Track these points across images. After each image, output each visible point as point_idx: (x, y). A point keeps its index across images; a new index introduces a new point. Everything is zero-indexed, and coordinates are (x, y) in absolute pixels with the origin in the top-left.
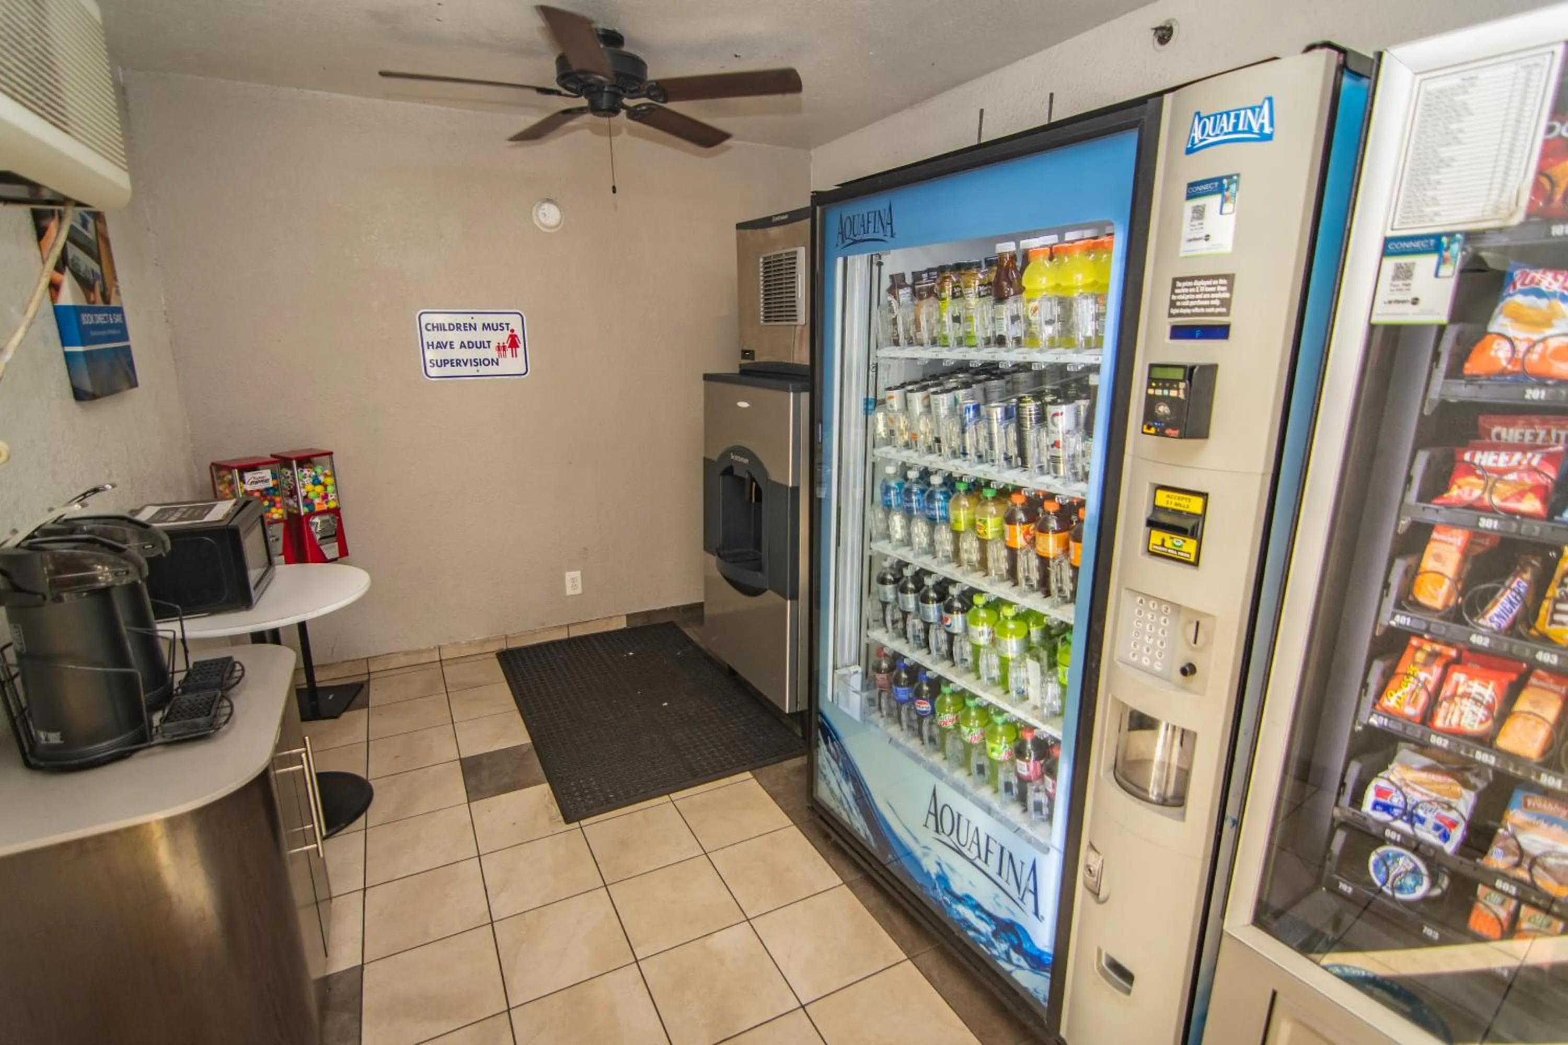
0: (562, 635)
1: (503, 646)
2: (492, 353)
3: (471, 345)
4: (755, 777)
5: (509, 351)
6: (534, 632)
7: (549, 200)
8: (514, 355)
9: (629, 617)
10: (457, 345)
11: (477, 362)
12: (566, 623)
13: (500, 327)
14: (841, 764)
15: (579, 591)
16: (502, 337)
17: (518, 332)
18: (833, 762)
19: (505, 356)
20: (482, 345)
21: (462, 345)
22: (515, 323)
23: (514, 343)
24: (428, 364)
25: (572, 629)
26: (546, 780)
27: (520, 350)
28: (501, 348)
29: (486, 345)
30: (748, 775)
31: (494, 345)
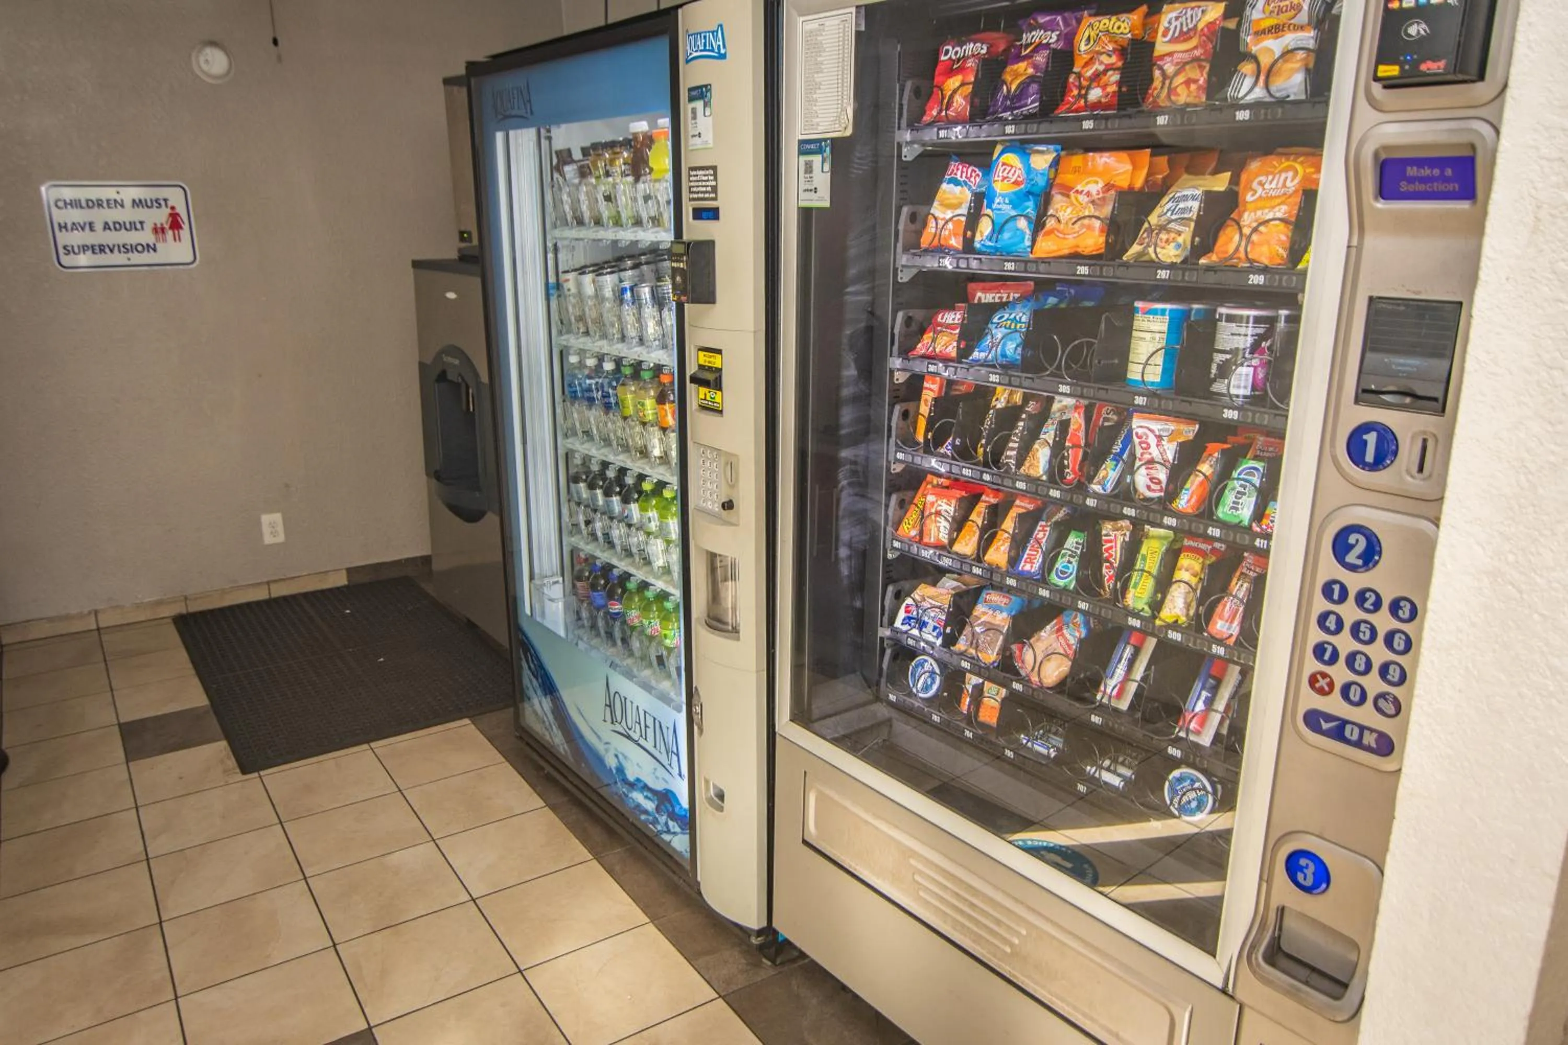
0: (261, 595)
1: (180, 609)
2: (146, 237)
3: (118, 226)
4: (473, 723)
5: (170, 234)
6: (223, 592)
7: (213, 44)
8: (177, 238)
9: (350, 571)
10: (99, 226)
11: (127, 249)
12: (265, 580)
13: (157, 203)
14: (540, 680)
15: (281, 538)
16: (161, 216)
17: (181, 210)
18: (534, 680)
19: (165, 240)
20: (133, 226)
21: (106, 227)
22: (176, 198)
23: (175, 224)
24: (61, 251)
25: (273, 587)
26: (222, 736)
27: (185, 233)
28: (158, 230)
29: (139, 226)
30: (467, 721)
31: (148, 227)
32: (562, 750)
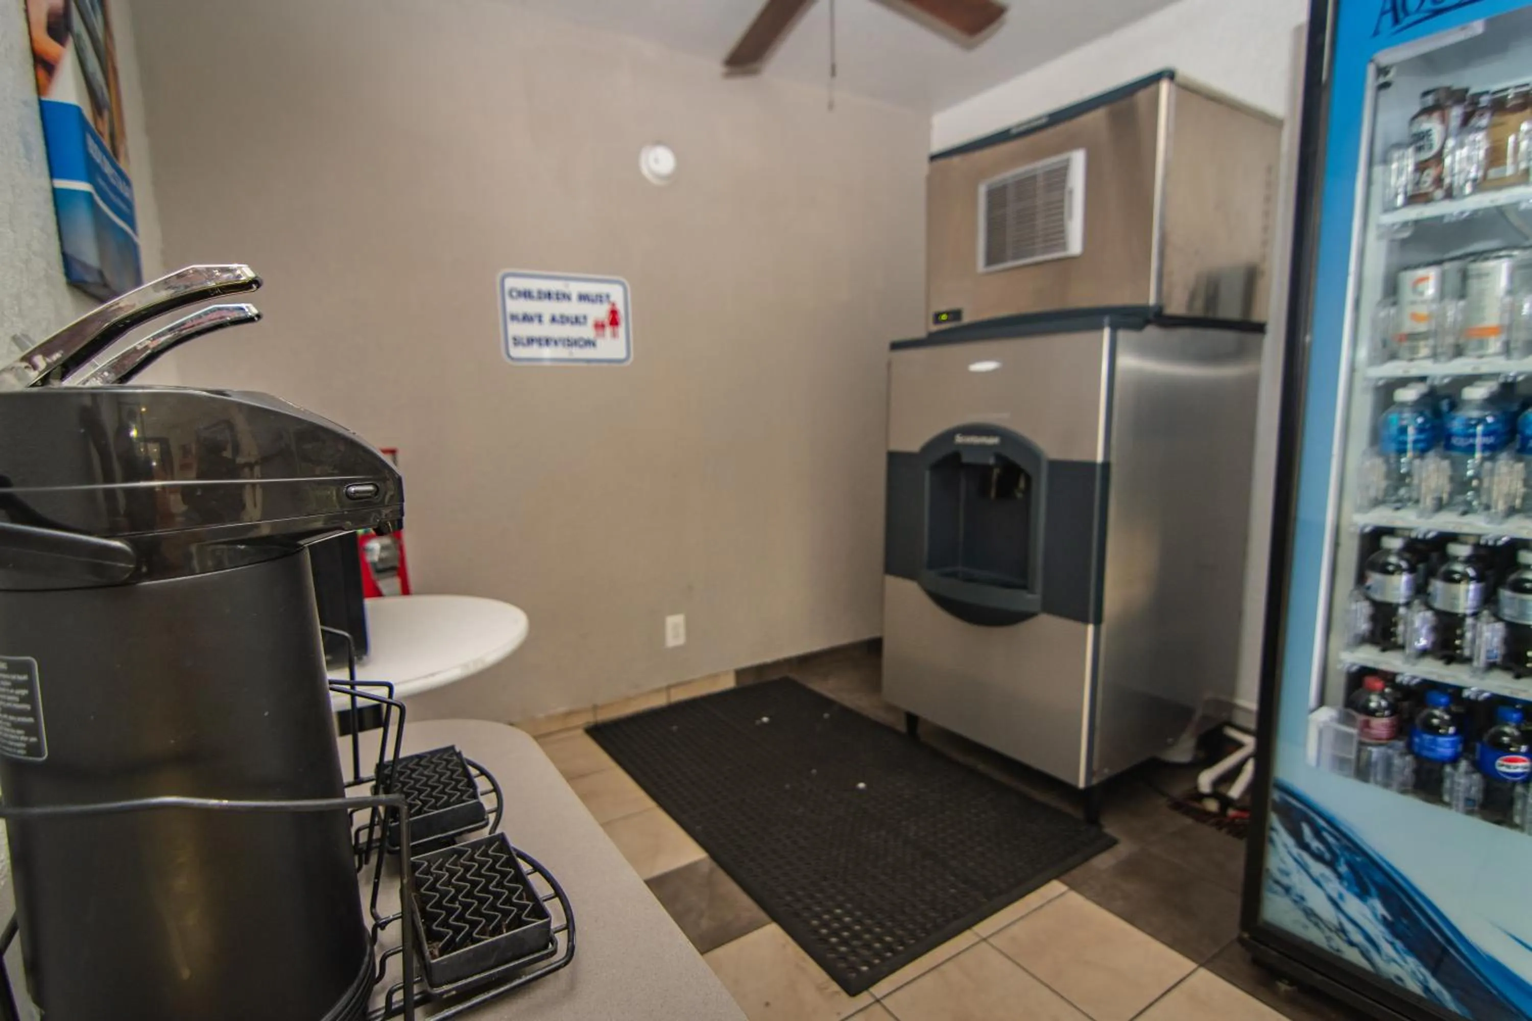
0: (659, 701)
1: (589, 719)
2: (587, 332)
3: (564, 320)
4: (1073, 886)
5: (608, 330)
6: (628, 699)
7: (658, 143)
8: (614, 335)
9: (739, 673)
10: (546, 318)
11: (571, 343)
12: (665, 684)
13: (599, 299)
14: (1343, 869)
15: (681, 641)
16: (600, 312)
17: (620, 308)
18: (1318, 868)
19: (603, 335)
20: (577, 321)
21: (553, 319)
22: (617, 294)
23: (614, 321)
24: (511, 342)
25: (673, 691)
27: (621, 330)
28: (599, 326)
29: (582, 320)
30: (1056, 887)
31: (590, 322)
32: (1414, 987)
